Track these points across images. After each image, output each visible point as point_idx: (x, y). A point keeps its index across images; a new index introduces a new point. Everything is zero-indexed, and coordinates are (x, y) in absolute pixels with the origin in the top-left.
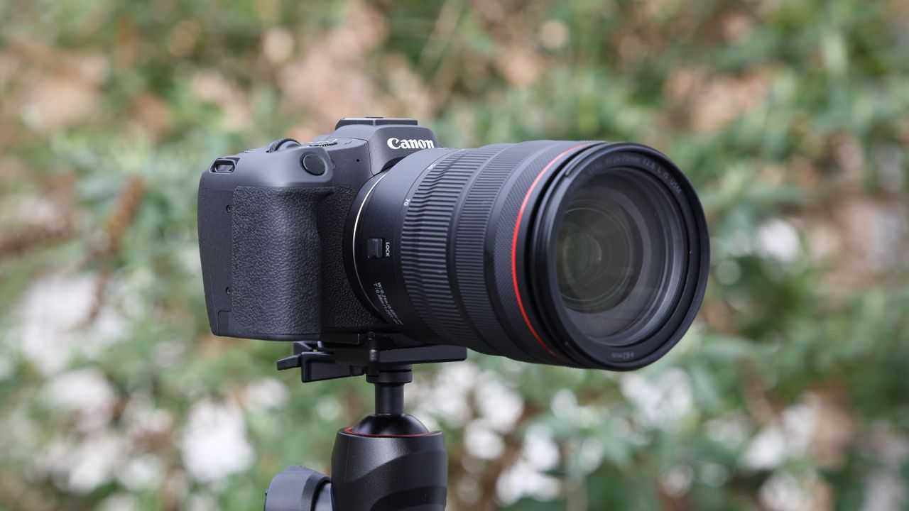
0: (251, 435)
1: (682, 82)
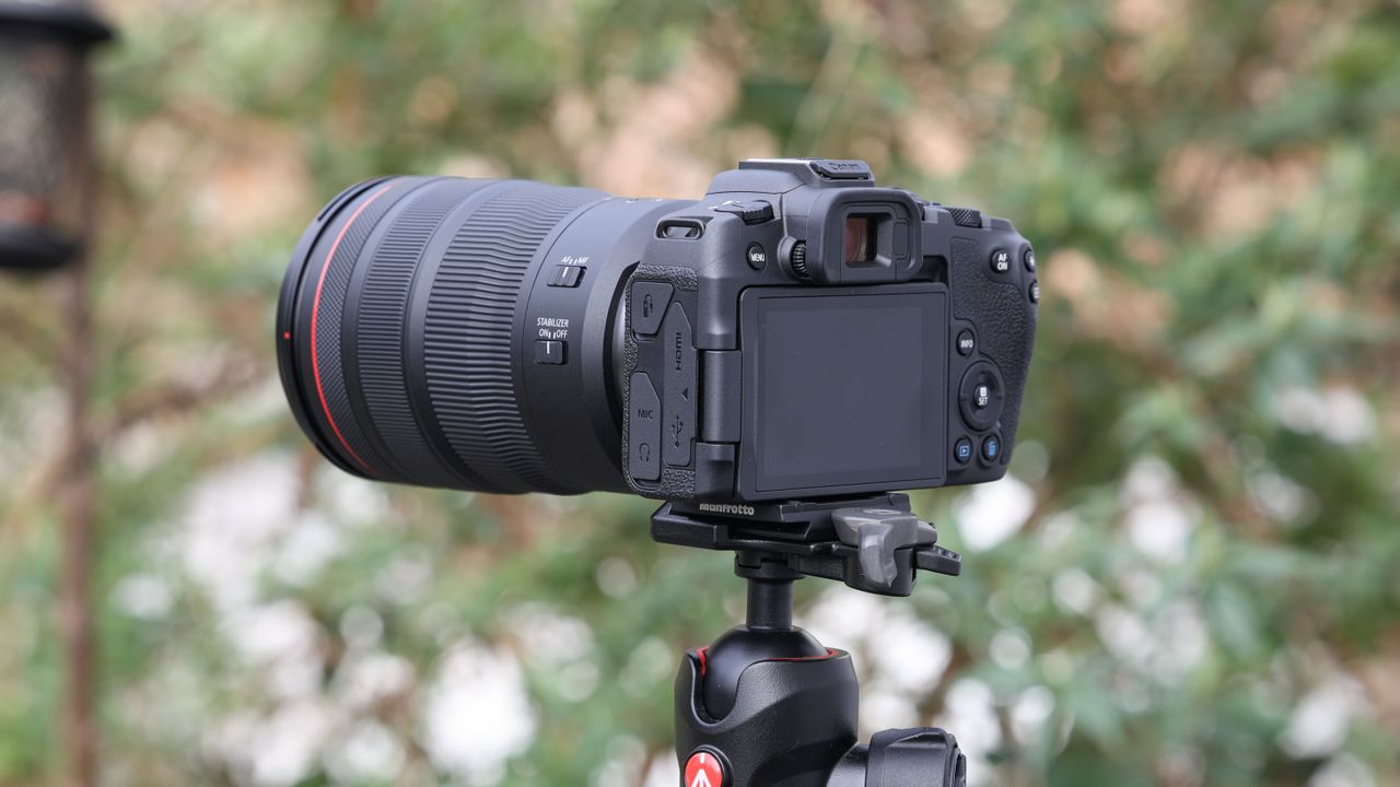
0: (536, 696)
1: (1189, 168)
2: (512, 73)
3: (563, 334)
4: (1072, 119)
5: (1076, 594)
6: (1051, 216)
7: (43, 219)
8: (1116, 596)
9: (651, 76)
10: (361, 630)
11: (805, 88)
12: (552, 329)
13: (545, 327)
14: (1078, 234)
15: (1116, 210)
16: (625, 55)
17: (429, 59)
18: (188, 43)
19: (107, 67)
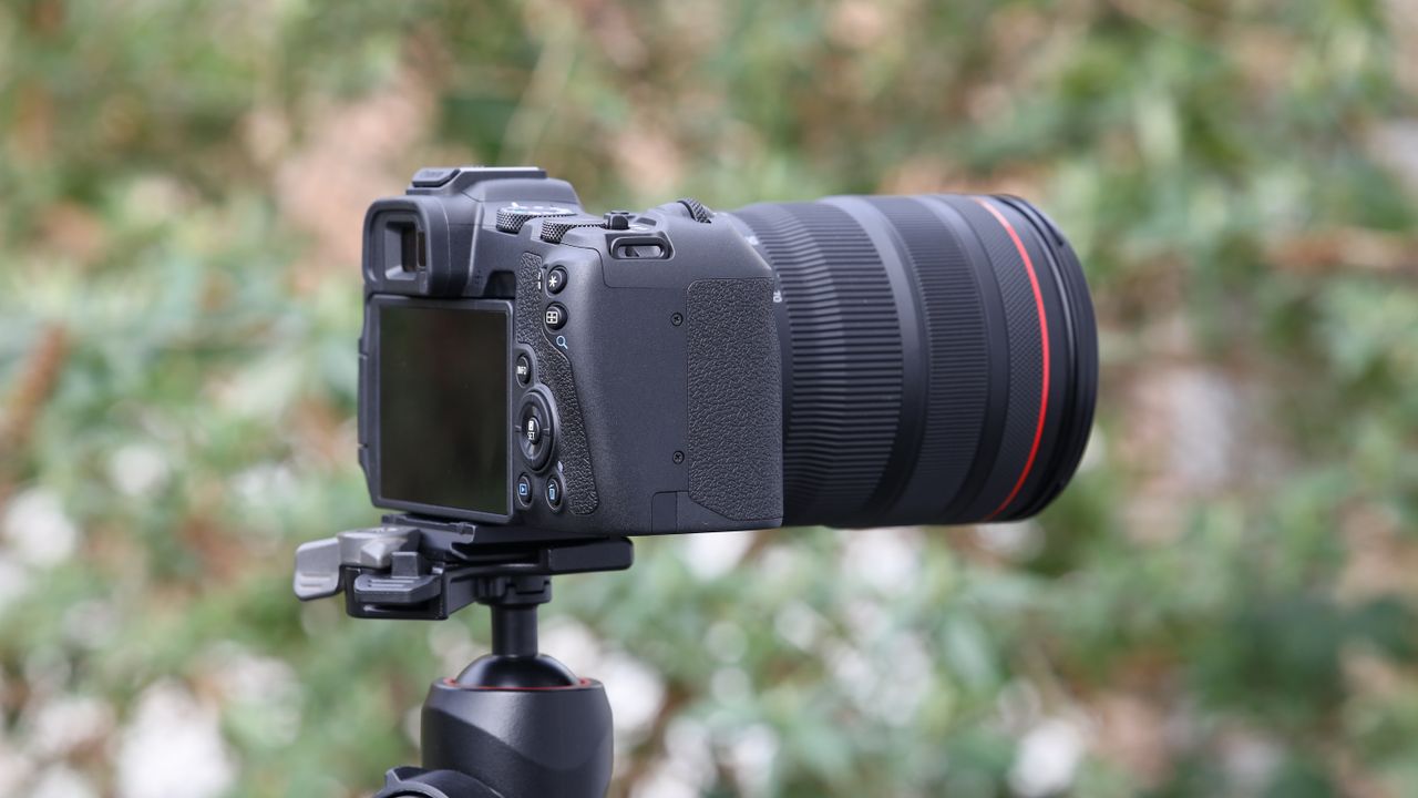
2: (204, 89)
5: (799, 630)
8: (841, 631)
11: (514, 103)
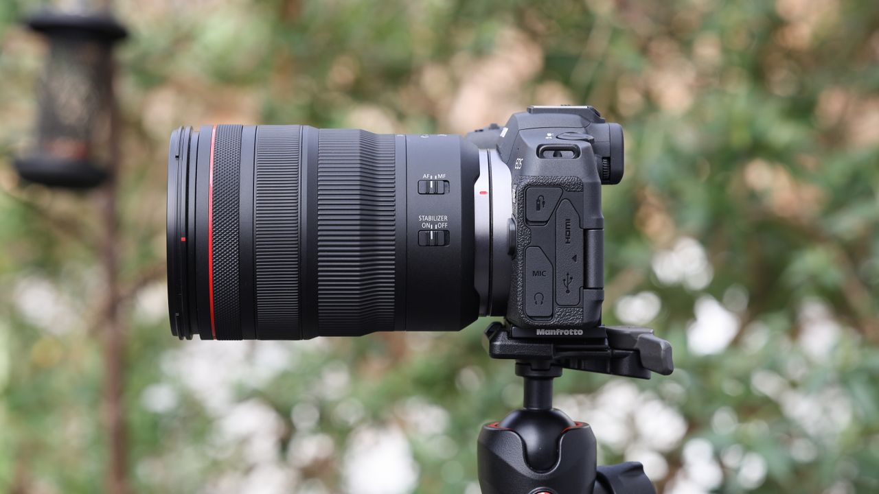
3: (444, 225)
4: (758, 74)
6: (740, 138)
7: (86, 157)
9: (481, 53)
10: (305, 418)
12: (433, 223)
13: (426, 222)
14: (759, 149)
15: (783, 133)
16: (466, 39)
17: (336, 43)
18: (183, 38)
19: (125, 54)
